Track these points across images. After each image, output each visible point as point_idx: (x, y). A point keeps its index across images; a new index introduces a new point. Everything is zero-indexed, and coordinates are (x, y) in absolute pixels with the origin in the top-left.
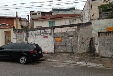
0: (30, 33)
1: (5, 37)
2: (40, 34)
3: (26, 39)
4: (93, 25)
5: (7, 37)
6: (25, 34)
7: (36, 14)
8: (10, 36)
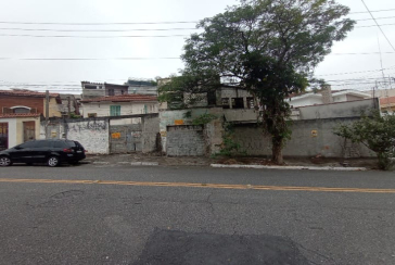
0: (71, 125)
1: (25, 132)
2: (88, 127)
3: (65, 135)
4: (160, 117)
5: (28, 132)
6: (61, 127)
7: (95, 87)
8: (34, 130)
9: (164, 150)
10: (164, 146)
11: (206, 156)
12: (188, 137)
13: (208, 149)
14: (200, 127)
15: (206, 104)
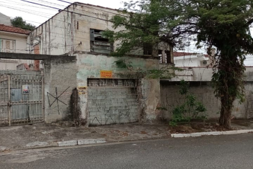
4: (78, 63)
9: (83, 116)
10: (83, 109)
11: (140, 122)
12: (118, 96)
13: (142, 113)
14: (132, 82)
15: (142, 54)
